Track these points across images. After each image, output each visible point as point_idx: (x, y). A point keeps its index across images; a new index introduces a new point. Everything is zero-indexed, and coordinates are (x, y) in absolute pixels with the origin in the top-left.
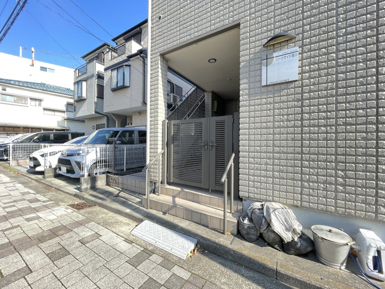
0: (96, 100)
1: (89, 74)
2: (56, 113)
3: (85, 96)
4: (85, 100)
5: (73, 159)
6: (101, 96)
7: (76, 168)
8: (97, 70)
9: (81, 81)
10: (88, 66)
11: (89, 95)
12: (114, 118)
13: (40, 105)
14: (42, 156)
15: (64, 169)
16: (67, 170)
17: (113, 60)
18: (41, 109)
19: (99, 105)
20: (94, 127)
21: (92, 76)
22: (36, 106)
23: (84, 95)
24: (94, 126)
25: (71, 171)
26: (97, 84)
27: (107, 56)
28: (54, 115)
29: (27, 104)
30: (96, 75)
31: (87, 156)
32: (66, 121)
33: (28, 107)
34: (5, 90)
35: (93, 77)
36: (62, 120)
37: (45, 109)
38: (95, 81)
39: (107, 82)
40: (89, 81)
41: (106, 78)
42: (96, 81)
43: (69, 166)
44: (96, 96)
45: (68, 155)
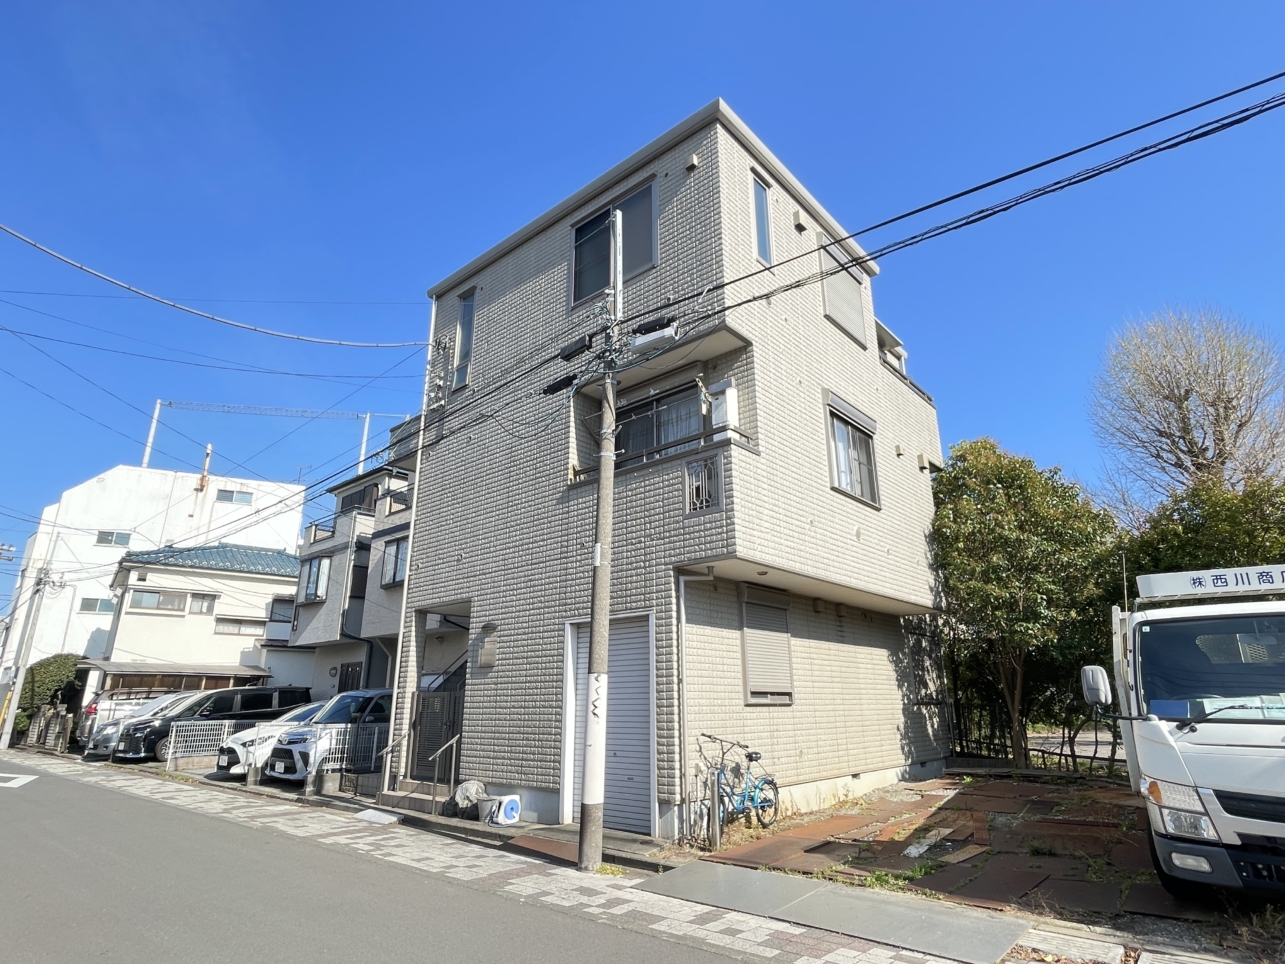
0: (346, 607)
1: (338, 540)
2: (245, 630)
3: (324, 593)
4: (322, 603)
5: (296, 749)
6: (358, 593)
7: (299, 764)
8: (357, 533)
9: (319, 556)
10: (339, 521)
11: (332, 591)
12: (385, 650)
13: (210, 610)
14: (244, 745)
15: (280, 767)
16: (285, 767)
17: (392, 517)
18: (211, 620)
19: (352, 618)
20: (334, 672)
21: (345, 547)
22: (201, 613)
23: (321, 592)
24: (335, 668)
25: (290, 769)
26: (354, 566)
27: (381, 505)
28: (239, 634)
29: (183, 610)
30: (354, 544)
31: (319, 743)
32: (265, 651)
33: (183, 616)
34: (144, 580)
35: (347, 548)
36: (255, 646)
37: (221, 620)
38: (349, 559)
39: (376, 565)
40: (336, 558)
41: (375, 556)
42: (353, 557)
43: (289, 761)
44: (348, 594)
45: (290, 743)
